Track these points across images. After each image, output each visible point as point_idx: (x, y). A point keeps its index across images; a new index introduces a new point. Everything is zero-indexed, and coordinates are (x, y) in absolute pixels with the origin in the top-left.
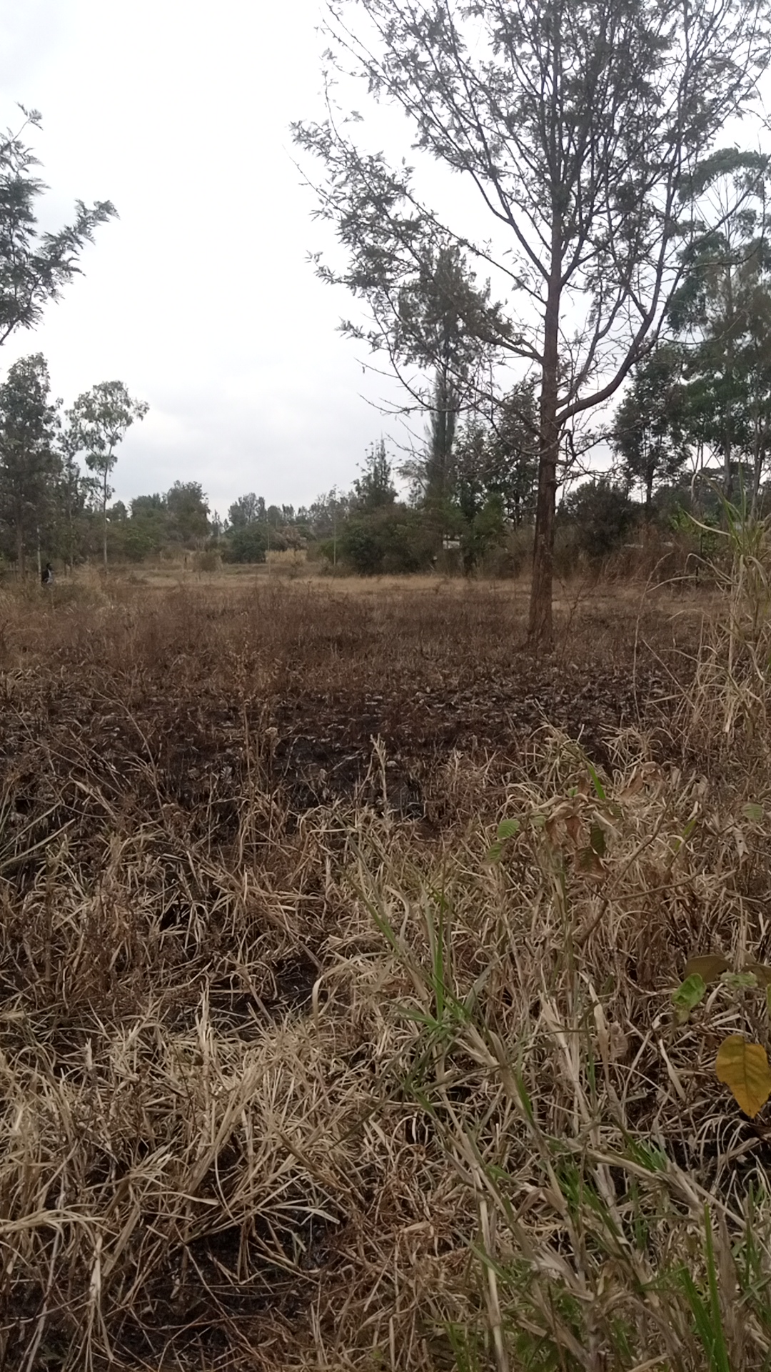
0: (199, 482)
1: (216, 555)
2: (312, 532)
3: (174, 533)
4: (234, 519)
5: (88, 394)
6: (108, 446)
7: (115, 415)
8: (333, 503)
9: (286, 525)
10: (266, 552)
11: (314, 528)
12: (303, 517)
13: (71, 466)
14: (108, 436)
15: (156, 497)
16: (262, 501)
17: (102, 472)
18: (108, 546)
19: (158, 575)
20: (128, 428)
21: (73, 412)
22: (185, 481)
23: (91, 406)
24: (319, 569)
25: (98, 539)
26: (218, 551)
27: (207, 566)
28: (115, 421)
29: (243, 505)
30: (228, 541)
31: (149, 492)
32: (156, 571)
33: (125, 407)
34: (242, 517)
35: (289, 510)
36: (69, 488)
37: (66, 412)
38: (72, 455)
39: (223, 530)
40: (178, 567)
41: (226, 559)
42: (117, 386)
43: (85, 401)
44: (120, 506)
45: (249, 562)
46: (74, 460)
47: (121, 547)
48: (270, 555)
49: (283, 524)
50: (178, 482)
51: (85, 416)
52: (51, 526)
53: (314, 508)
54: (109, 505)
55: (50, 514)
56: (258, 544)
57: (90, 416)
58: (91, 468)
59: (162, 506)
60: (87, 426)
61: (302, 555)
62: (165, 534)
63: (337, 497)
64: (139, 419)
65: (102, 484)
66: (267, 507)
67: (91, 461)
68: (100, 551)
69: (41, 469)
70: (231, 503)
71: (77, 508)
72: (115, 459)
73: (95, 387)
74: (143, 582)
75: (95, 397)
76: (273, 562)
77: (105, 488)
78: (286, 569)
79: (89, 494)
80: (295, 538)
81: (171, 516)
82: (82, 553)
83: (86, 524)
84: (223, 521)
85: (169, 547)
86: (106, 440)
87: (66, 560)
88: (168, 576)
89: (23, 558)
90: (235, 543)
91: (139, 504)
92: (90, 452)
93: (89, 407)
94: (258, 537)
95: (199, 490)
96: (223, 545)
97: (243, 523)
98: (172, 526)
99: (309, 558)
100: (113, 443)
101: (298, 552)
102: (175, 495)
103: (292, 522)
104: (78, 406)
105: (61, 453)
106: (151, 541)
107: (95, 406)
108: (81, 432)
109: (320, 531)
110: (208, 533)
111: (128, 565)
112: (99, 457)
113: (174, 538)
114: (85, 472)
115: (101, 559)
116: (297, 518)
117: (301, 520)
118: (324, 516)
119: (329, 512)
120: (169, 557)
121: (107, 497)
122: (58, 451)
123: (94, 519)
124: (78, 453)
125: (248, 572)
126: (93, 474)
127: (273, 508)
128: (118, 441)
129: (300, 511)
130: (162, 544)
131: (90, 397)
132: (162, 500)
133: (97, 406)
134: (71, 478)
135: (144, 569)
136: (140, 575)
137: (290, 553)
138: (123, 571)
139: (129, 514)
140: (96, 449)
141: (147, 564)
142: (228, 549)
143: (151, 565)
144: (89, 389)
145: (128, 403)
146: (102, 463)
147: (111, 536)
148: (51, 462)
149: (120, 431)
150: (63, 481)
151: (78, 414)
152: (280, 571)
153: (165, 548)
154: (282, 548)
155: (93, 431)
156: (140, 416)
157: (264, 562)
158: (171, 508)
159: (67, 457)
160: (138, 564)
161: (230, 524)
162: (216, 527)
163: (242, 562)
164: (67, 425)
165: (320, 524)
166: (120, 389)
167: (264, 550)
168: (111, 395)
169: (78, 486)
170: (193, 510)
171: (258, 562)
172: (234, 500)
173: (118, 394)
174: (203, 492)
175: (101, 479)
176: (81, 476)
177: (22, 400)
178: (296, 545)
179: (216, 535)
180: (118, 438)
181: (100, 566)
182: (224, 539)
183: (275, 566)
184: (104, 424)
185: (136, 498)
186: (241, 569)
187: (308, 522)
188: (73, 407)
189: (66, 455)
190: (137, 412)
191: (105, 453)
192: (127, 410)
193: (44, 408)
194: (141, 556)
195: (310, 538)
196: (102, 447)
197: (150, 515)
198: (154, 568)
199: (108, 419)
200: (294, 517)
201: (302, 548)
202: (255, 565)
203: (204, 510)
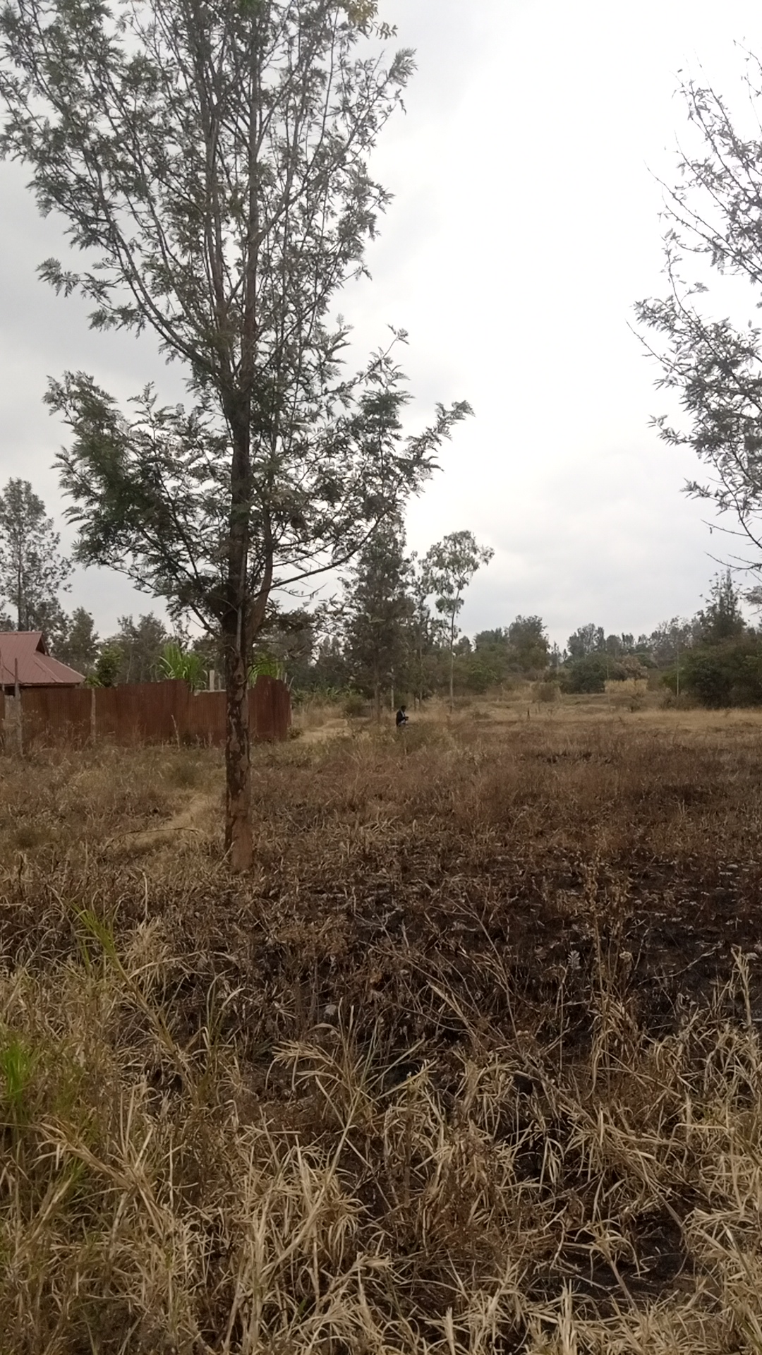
0: (539, 616)
1: (555, 686)
2: (653, 660)
3: (516, 665)
4: (573, 649)
5: (439, 544)
6: (456, 590)
7: (463, 562)
8: (674, 630)
9: (626, 654)
10: (605, 682)
11: (655, 656)
12: (643, 645)
13: (422, 608)
14: (456, 581)
15: (499, 631)
16: (601, 631)
17: (450, 614)
18: (454, 679)
19: (498, 707)
20: (475, 573)
21: (426, 561)
22: (527, 614)
23: (441, 554)
24: (661, 700)
25: (445, 674)
26: (557, 682)
27: (546, 697)
28: (463, 567)
29: (582, 636)
30: (567, 672)
31: (492, 627)
32: (497, 702)
33: (472, 554)
34: (581, 647)
35: (628, 639)
36: (420, 628)
37: (419, 562)
38: (424, 598)
39: (562, 660)
40: (517, 698)
41: (565, 689)
42: (466, 535)
43: (436, 551)
44: (465, 641)
45: (588, 692)
46: (425, 602)
47: (465, 681)
48: (609, 685)
49: (622, 653)
50: (519, 616)
51: (436, 564)
52: (404, 666)
53: (654, 636)
54: (456, 642)
55: (404, 656)
56: (597, 674)
57: (440, 564)
58: (440, 611)
59: (504, 640)
60: (438, 573)
61: (643, 685)
62: (507, 667)
63: (680, 626)
64: (485, 564)
65: (450, 625)
66: (606, 637)
67: (440, 605)
68: (446, 684)
69: (396, 616)
70: (571, 634)
71: (428, 647)
72: (462, 602)
73: (445, 537)
74: (486, 716)
75: (446, 547)
76: (612, 691)
77: (452, 628)
78: (626, 699)
79: (437, 633)
80: (635, 668)
81: (512, 649)
82: (431, 688)
83: (435, 660)
84: (561, 651)
85: (510, 679)
86: (455, 585)
87: (416, 694)
88: (508, 707)
89: (379, 695)
90: (574, 673)
91: (481, 638)
92: (440, 596)
93: (440, 556)
94: (597, 668)
95: (539, 623)
96: (562, 675)
97: (581, 654)
98: (513, 659)
99: (650, 688)
100: (460, 587)
101: (639, 681)
102: (516, 628)
103: (631, 651)
104: (430, 556)
105: (414, 597)
106: (493, 674)
107: (446, 555)
108: (432, 578)
109: (662, 659)
110: (547, 664)
111: (471, 698)
112: (448, 600)
113: (515, 670)
114: (435, 614)
115: (448, 693)
116: (638, 646)
117: (641, 648)
118: (666, 644)
119: (670, 641)
120: (510, 688)
121: (454, 636)
122: (411, 595)
123: (441, 654)
124: (429, 596)
125: (587, 703)
126: (441, 616)
127: (612, 638)
128: (465, 585)
129: (640, 639)
130: (503, 676)
131: (441, 547)
132: (504, 634)
133: (447, 555)
134: (422, 620)
135: (486, 701)
136: (483, 708)
137: (630, 682)
138: (466, 704)
139: (473, 649)
140: (445, 593)
141: (489, 695)
142: (568, 680)
143: (493, 696)
144: (441, 539)
145: (475, 550)
146: (449, 606)
147: (457, 670)
148: (404, 606)
149: (467, 576)
150: (415, 622)
151: (430, 563)
152: (619, 702)
153: (506, 679)
154: (621, 677)
155: (443, 577)
156: (486, 561)
157: (603, 691)
158: (511, 642)
159: (419, 600)
160: (481, 696)
161: (569, 654)
162: (555, 657)
163: (581, 693)
164: (420, 572)
165: (662, 652)
166: (468, 538)
167: (603, 680)
168: (460, 544)
169: (429, 626)
170: (533, 646)
171: (598, 692)
172: (573, 631)
173: (466, 543)
174: (543, 625)
175: (449, 621)
176: (431, 617)
177: (382, 555)
178: (636, 675)
179: (554, 666)
180: (465, 582)
181: (446, 698)
182: (563, 670)
183: (615, 696)
184: (453, 571)
185: (480, 633)
186: (580, 700)
187: (649, 650)
188: (425, 557)
189: (418, 598)
190: (483, 557)
191: (453, 597)
192: (474, 556)
193: (400, 561)
194: (483, 688)
195: (650, 666)
196: (451, 592)
197: (492, 649)
198: (495, 700)
199: (456, 566)
200: (634, 645)
201: (642, 677)
202: (593, 695)
203: (544, 645)
